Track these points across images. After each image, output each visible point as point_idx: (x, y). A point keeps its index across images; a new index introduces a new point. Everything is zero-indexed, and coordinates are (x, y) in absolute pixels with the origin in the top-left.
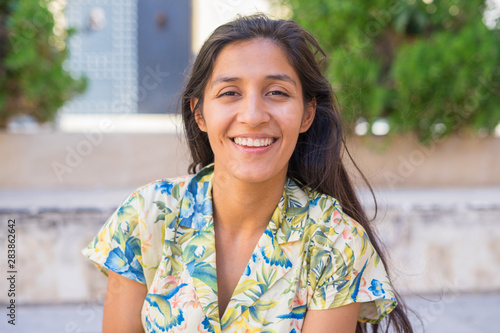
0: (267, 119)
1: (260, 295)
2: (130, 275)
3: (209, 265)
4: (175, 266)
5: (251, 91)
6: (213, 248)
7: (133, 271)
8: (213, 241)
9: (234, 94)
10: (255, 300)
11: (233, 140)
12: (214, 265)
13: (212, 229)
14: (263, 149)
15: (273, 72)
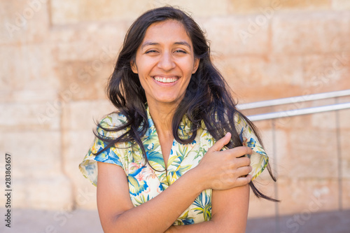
0: (174, 66)
1: (180, 163)
2: (110, 161)
3: (158, 153)
4: (135, 157)
5: (166, 51)
6: (159, 143)
7: (111, 159)
8: (158, 139)
9: (155, 52)
10: (178, 166)
11: (154, 77)
12: (161, 152)
13: (156, 133)
14: (172, 84)
15: (178, 40)
